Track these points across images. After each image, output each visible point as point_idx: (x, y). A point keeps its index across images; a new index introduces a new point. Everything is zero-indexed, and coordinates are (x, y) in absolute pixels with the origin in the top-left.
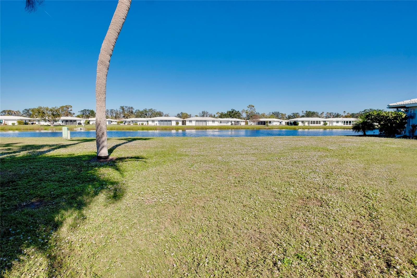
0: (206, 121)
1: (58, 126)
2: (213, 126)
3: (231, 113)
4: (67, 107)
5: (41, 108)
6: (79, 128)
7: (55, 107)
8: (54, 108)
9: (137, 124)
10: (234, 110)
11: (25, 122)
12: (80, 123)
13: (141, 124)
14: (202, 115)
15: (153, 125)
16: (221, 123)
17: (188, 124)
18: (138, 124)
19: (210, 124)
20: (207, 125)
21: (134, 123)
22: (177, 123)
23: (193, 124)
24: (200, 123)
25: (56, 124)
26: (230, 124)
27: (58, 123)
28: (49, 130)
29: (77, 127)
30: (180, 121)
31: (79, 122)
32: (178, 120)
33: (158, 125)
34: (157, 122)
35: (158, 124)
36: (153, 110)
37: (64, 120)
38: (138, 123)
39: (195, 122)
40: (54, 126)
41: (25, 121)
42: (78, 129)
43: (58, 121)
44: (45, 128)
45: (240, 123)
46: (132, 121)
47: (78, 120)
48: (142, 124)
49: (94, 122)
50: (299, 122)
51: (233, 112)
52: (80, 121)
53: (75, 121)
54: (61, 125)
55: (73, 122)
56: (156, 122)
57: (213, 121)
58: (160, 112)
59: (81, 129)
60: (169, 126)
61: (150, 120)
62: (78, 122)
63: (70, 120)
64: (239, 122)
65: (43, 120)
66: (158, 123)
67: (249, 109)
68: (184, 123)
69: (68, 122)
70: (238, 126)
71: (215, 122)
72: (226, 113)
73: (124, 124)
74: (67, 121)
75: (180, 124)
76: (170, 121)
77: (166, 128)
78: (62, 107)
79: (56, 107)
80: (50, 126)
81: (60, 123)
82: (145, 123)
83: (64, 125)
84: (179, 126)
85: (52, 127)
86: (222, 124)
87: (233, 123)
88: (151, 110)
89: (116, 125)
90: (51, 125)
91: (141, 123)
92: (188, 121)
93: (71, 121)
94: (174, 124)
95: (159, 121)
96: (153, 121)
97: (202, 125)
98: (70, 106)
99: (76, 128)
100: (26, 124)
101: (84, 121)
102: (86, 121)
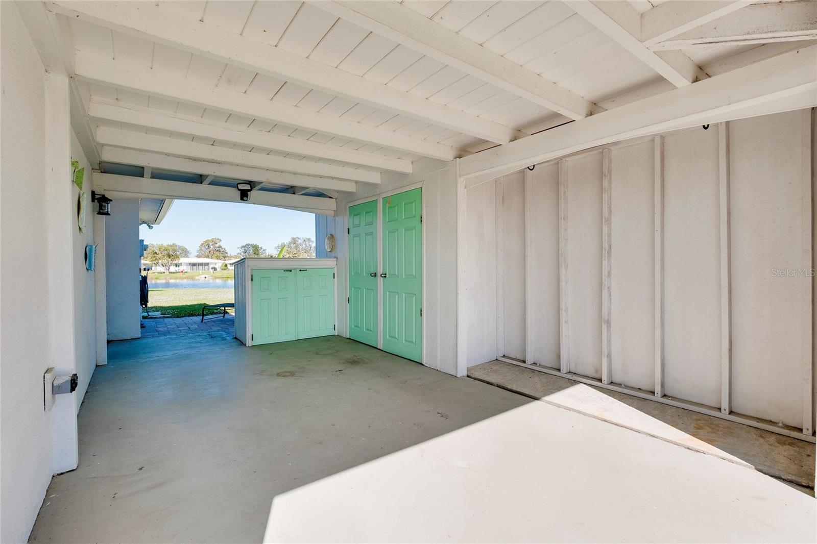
1: (178, 272)
4: (214, 242)
6: (203, 276)
8: (169, 245)
27: (180, 268)
28: (161, 279)
31: (214, 266)
37: (190, 264)
42: (201, 278)
43: (181, 265)
44: (157, 277)
47: (212, 263)
52: (215, 264)
53: (208, 264)
54: (186, 271)
55: (203, 266)
59: (205, 278)
62: (211, 266)
63: (198, 263)
69: (195, 267)
74: (194, 265)
78: (206, 242)
80: (164, 273)
81: (183, 267)
83: (189, 271)
85: (166, 275)
99: (198, 276)
101: (220, 265)
102: (223, 265)
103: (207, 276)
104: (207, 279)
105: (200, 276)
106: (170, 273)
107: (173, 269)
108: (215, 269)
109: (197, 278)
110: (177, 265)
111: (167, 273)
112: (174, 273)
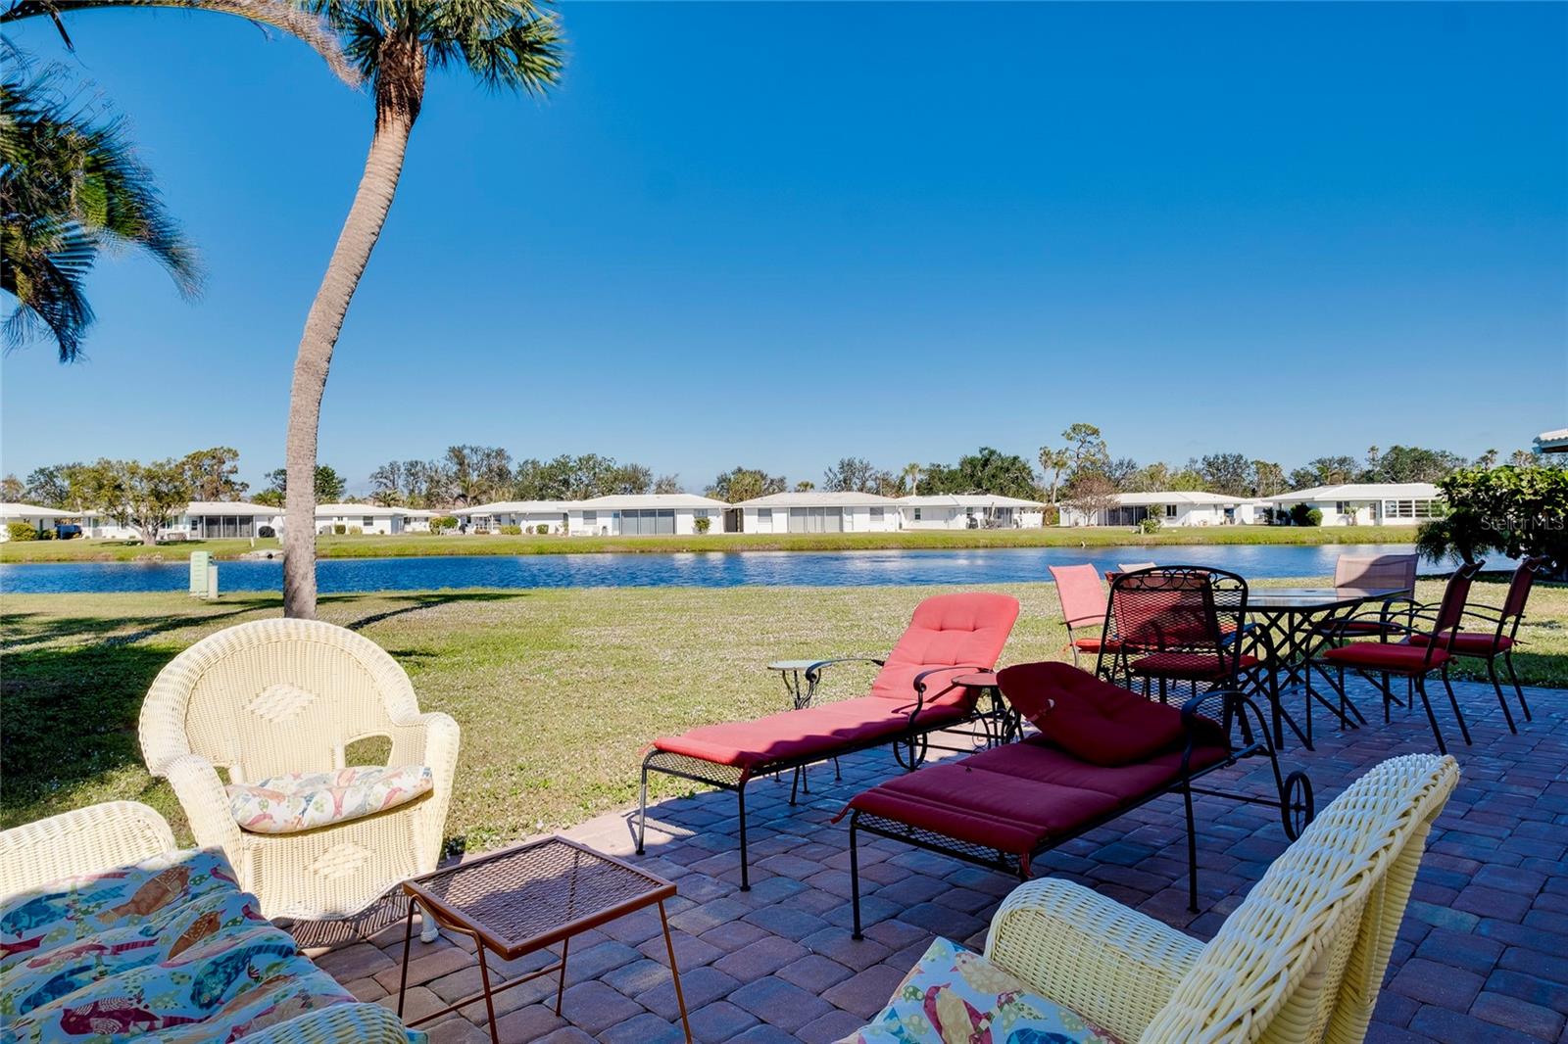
1: (175, 543)
2: (873, 533)
3: (979, 468)
4: (217, 457)
5: (107, 466)
6: (263, 553)
7: (164, 461)
8: (161, 465)
9: (519, 532)
10: (992, 453)
11: (38, 528)
12: (268, 528)
13: (535, 529)
14: (841, 477)
15: (590, 534)
16: (918, 517)
17: (752, 525)
18: (524, 532)
19: (860, 524)
20: (847, 529)
21: (505, 525)
22: (702, 524)
23: (779, 525)
24: (810, 519)
25: (166, 538)
26: (961, 522)
27: (173, 529)
29: (253, 550)
30: (715, 511)
31: (266, 524)
32: (706, 510)
33: (610, 532)
34: (609, 521)
35: (614, 529)
36: (600, 459)
37: (201, 517)
38: (524, 525)
39: (785, 515)
40: (159, 543)
41: (41, 521)
42: (258, 557)
43: (177, 523)
44: (119, 554)
45: (1016, 516)
46: (498, 518)
47: (261, 517)
48: (542, 530)
49: (326, 523)
50: (1322, 510)
51: (986, 463)
52: (270, 518)
53: (247, 520)
54: (188, 538)
55: (240, 524)
56: (601, 521)
57: (876, 511)
58: (635, 469)
59: (270, 556)
60: (663, 536)
61: (575, 513)
62: (259, 525)
63: (224, 516)
64: (1010, 511)
65: (114, 516)
66: (614, 523)
67: (1074, 445)
68: (734, 520)
69: (216, 527)
70: (1005, 532)
71: (886, 515)
72: (956, 466)
73: (463, 529)
74: (212, 521)
75: (717, 526)
76: (669, 513)
77: (646, 547)
78: (194, 457)
79: (169, 463)
80: (142, 543)
81: (184, 529)
82: (553, 525)
83: (199, 538)
84: (711, 536)
85: (150, 551)
86: (925, 525)
87: (979, 516)
88: (587, 462)
89: (428, 538)
90: (146, 539)
91: (535, 524)
92: (751, 511)
93: (230, 520)
94: (685, 525)
95: (616, 515)
96: (590, 515)
97: (819, 530)
98: (230, 451)
99: (248, 550)
100: (43, 536)
103: (274, 553)
104: (273, 559)
105: (253, 553)
106: (157, 543)
108: (268, 533)
109: (244, 556)
111: (150, 544)
112: (169, 543)
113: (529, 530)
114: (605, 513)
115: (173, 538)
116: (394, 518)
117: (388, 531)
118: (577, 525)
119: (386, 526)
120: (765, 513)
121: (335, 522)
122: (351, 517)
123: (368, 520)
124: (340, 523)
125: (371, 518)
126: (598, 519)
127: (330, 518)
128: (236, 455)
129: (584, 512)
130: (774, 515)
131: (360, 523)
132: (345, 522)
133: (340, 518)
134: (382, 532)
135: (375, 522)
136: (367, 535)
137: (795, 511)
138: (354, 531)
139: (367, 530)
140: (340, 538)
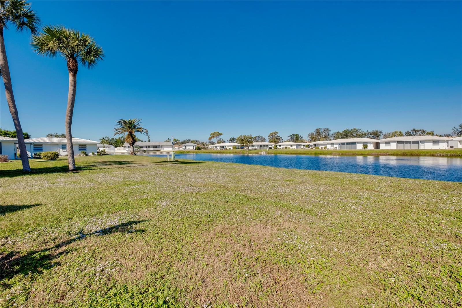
0: (417, 142)
2: (433, 150)
4: (275, 133)
8: (249, 136)
9: (319, 148)
12: (271, 147)
15: (332, 149)
17: (383, 147)
18: (320, 148)
19: (428, 147)
20: (421, 148)
22: (365, 146)
23: (393, 147)
24: (406, 145)
30: (370, 143)
32: (367, 142)
33: (338, 149)
34: (337, 146)
35: (339, 148)
37: (259, 145)
38: (320, 147)
39: (396, 144)
42: (262, 153)
43: (255, 146)
46: (315, 145)
47: (270, 145)
49: (283, 146)
53: (267, 146)
54: (257, 149)
56: (335, 146)
57: (435, 142)
59: (264, 153)
60: (353, 150)
61: (328, 144)
62: (269, 147)
66: (339, 146)
68: (377, 145)
71: (440, 143)
74: (261, 146)
75: (371, 147)
76: (355, 143)
79: (250, 135)
84: (369, 150)
88: (355, 130)
91: (323, 146)
92: (382, 143)
93: (264, 146)
94: (360, 147)
95: (339, 144)
96: (332, 144)
97: (410, 149)
100: (238, 149)
101: (273, 146)
102: (274, 146)
103: (265, 152)
106: (249, 150)
107: (250, 148)
108: (271, 148)
109: (260, 153)
110: (253, 146)
111: (247, 150)
112: (251, 150)
113: (322, 148)
114: (337, 143)
115: (254, 149)
116: (297, 145)
117: (295, 148)
118: (329, 147)
119: (295, 147)
120: (388, 143)
121: (285, 146)
122: (288, 145)
123: (291, 145)
124: (286, 146)
125: (292, 145)
126: (335, 145)
127: (284, 145)
128: (278, 133)
129: (331, 143)
130: (391, 144)
131: (290, 146)
132: (287, 146)
133: (286, 145)
134: (294, 148)
135: (293, 146)
136: (292, 149)
137: (399, 142)
138: (289, 148)
139: (291, 148)
140: (286, 149)
